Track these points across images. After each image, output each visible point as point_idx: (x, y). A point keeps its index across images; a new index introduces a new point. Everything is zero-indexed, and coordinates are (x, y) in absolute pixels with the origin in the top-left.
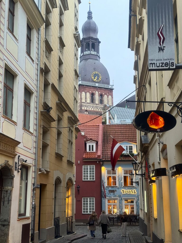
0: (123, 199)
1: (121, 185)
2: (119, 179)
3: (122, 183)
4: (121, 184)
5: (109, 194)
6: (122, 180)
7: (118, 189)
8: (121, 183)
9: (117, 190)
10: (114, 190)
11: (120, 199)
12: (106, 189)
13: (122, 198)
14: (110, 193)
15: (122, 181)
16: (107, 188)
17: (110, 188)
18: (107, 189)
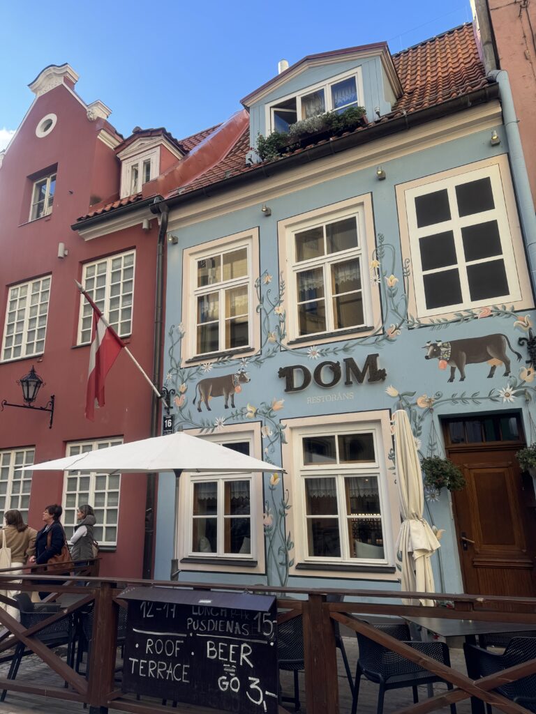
0: (286, 432)
1: (274, 333)
2: (261, 300)
3: (282, 319)
4: (278, 327)
5: (203, 406)
6: (280, 302)
7: (258, 362)
8: (273, 322)
9: (250, 370)
10: (230, 377)
11: (271, 434)
12: (185, 377)
13: (283, 423)
14: (211, 399)
15: (279, 310)
16: (194, 370)
17: (210, 367)
18: (189, 377)
